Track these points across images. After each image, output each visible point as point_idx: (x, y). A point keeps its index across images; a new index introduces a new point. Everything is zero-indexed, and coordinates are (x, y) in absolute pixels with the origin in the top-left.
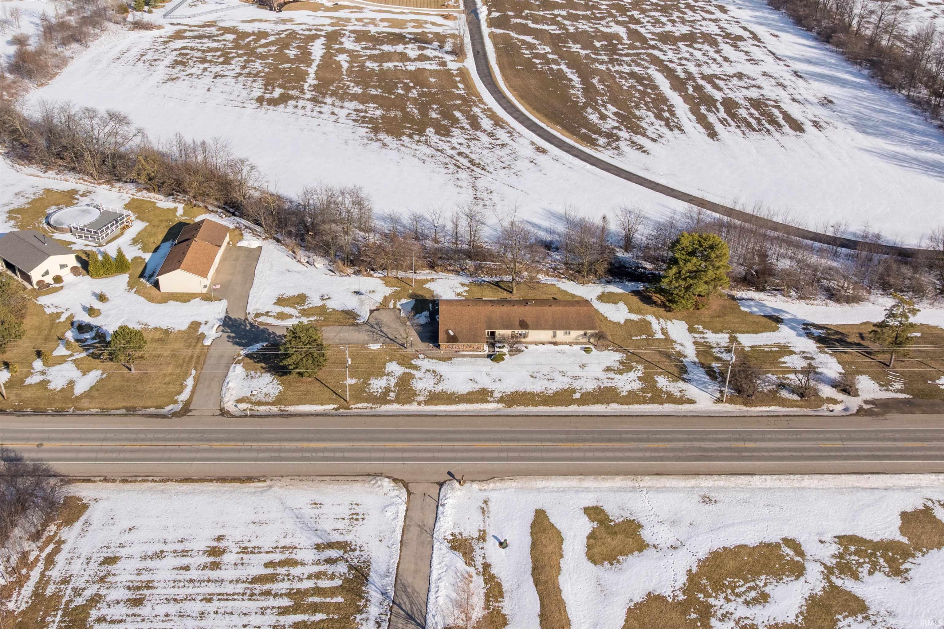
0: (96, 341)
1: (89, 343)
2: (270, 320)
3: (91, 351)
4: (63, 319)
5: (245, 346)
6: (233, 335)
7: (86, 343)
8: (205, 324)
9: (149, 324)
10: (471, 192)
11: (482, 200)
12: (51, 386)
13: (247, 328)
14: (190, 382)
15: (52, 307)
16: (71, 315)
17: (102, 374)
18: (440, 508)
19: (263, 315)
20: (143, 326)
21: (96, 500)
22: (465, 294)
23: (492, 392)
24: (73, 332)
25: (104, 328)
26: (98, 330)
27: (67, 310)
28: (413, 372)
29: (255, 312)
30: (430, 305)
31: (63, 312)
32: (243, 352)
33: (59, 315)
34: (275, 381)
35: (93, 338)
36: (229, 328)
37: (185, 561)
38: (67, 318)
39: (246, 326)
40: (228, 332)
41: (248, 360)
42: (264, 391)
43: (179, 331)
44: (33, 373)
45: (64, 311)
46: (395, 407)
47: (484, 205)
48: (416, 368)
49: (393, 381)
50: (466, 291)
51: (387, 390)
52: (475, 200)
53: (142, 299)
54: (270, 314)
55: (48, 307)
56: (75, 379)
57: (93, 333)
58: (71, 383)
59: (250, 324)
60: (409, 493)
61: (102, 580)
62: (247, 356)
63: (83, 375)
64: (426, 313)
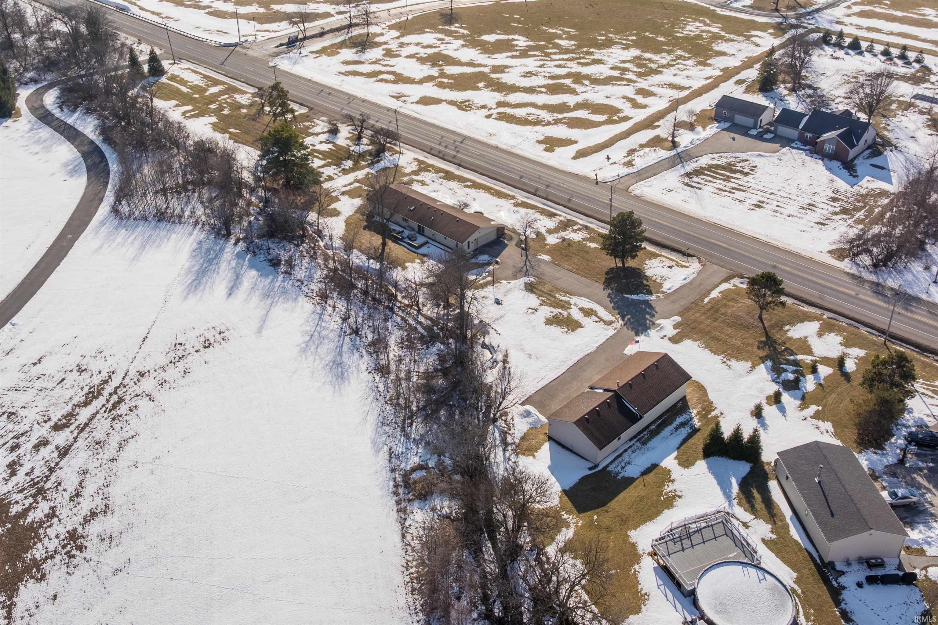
0: (784, 366)
1: (791, 368)
2: (603, 313)
3: (792, 358)
4: (813, 408)
5: (647, 303)
6: (648, 317)
7: (794, 368)
8: (665, 336)
9: (721, 361)
11: (207, 340)
12: (840, 339)
13: (629, 316)
14: (715, 294)
15: (823, 429)
16: (801, 410)
17: (788, 330)
18: (621, 175)
19: (604, 322)
20: (728, 362)
21: (821, 252)
24: (805, 387)
25: (769, 377)
26: (777, 378)
27: (805, 419)
28: (544, 231)
29: (610, 327)
31: (811, 417)
32: (653, 298)
33: (816, 416)
34: (647, 268)
35: (786, 371)
36: (646, 324)
37: (778, 208)
38: (808, 407)
39: (629, 319)
40: (650, 321)
41: (653, 291)
42: (662, 265)
43: (695, 341)
44: (856, 358)
45: (809, 419)
46: (583, 221)
48: (538, 233)
49: (565, 233)
51: (575, 230)
53: (712, 396)
54: (597, 320)
55: (827, 432)
56: (816, 337)
57: (783, 376)
58: (820, 334)
59: (623, 320)
60: (629, 187)
61: (828, 219)
62: (651, 294)
63: (807, 337)
64: (473, 261)
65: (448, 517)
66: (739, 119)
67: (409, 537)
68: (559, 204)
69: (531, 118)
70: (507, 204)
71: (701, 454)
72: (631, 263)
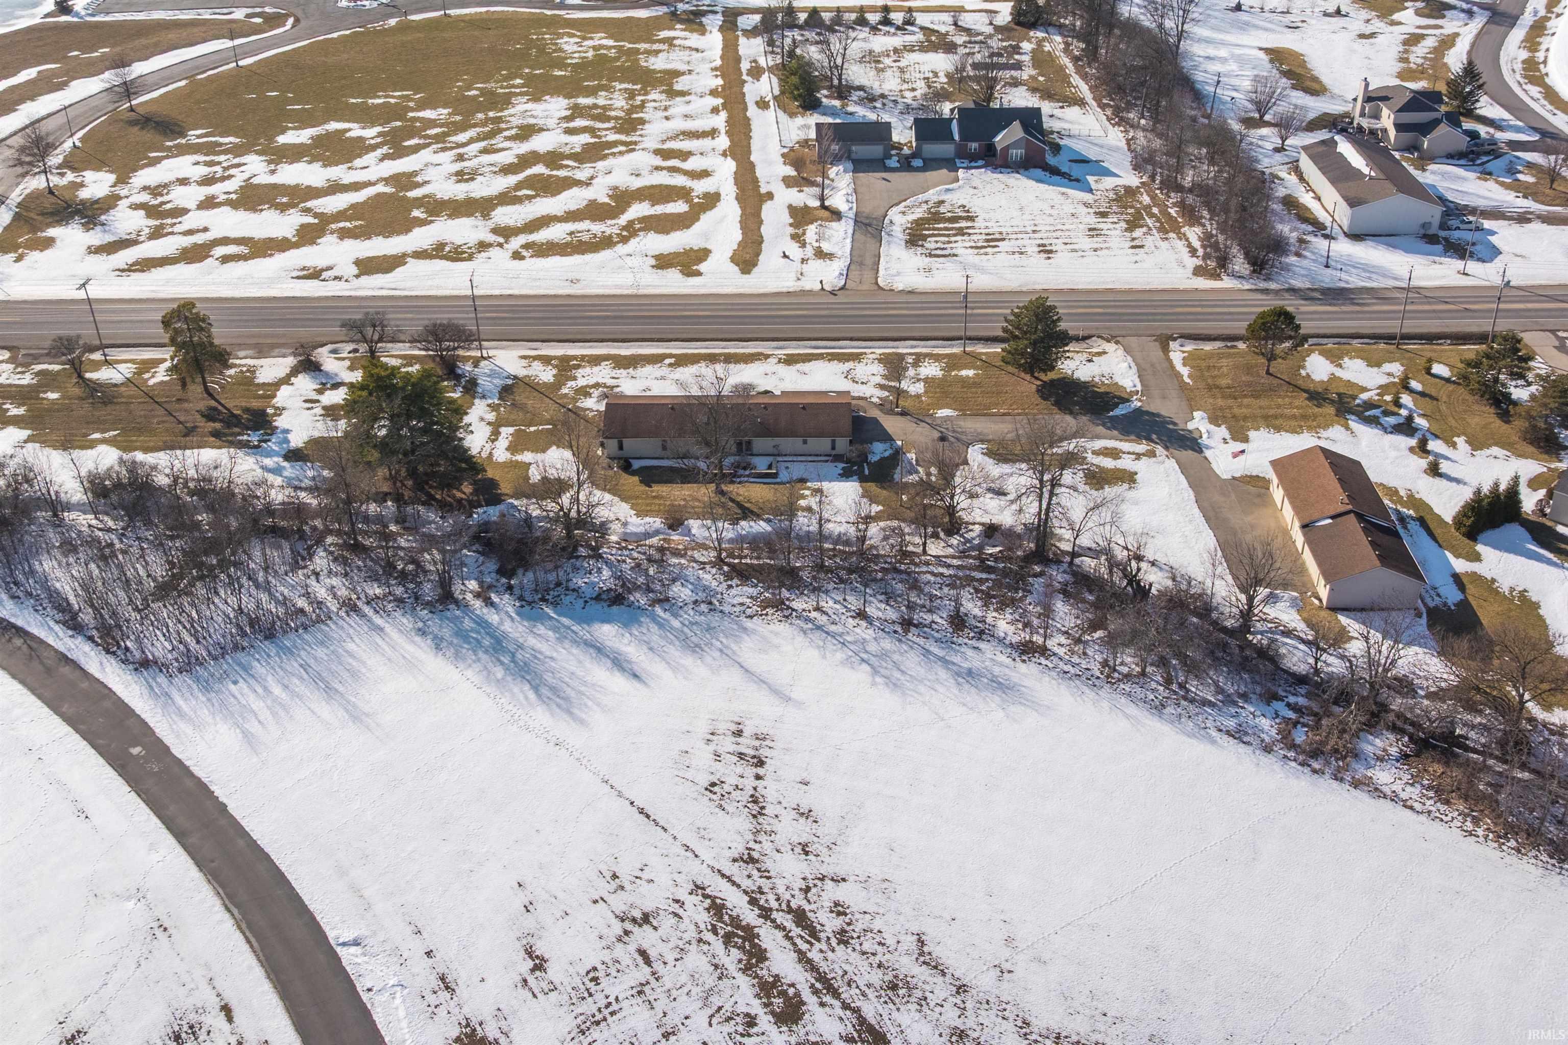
0: (1367, 413)
1: (1375, 412)
2: (1125, 446)
3: (1358, 401)
4: (1460, 441)
5: (1140, 412)
6: (1170, 427)
7: (1378, 411)
8: (1226, 439)
10: (770, 790)
11: (741, 756)
13: (1154, 436)
14: (1182, 369)
16: (1454, 447)
17: (1308, 375)
18: (845, 274)
19: (1143, 455)
21: (1188, 278)
22: (807, 492)
23: (779, 362)
25: (1377, 431)
28: (884, 382)
29: (1161, 457)
30: (867, 472)
32: (1138, 404)
34: (1070, 372)
35: (1377, 417)
36: (1183, 436)
37: (1070, 247)
38: (1454, 442)
39: (1160, 440)
40: (1178, 430)
41: (1126, 396)
43: (1256, 430)
46: (903, 348)
47: (739, 733)
48: (882, 387)
49: (911, 372)
50: (803, 497)
51: (916, 364)
52: (763, 752)
54: (1133, 457)
56: (1340, 369)
57: (1384, 423)
58: (1339, 366)
59: (1156, 443)
60: (877, 283)
62: (1128, 400)
63: (1333, 375)
64: (874, 458)
65: (1406, 756)
66: (860, 150)
67: (1417, 806)
68: (839, 340)
69: (585, 237)
70: (770, 365)
71: (1472, 543)
72: (1051, 375)
